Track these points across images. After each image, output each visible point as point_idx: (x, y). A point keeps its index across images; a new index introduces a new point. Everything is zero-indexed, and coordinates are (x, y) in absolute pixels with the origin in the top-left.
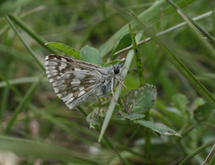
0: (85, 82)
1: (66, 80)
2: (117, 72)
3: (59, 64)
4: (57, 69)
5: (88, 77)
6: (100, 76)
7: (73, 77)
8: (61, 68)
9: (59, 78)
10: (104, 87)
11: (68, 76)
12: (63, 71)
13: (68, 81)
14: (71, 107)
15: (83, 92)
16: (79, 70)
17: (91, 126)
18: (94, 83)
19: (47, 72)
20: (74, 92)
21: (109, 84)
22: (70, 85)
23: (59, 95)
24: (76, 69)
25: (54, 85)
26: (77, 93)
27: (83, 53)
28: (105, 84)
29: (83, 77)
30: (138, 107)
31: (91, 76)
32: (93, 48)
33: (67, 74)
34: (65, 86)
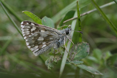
0: (47, 39)
1: (35, 37)
2: (67, 33)
3: (31, 27)
4: (30, 30)
5: (49, 36)
6: (57, 36)
7: (39, 35)
8: (32, 30)
9: (30, 36)
10: (59, 43)
11: (36, 35)
12: (33, 32)
13: (36, 38)
14: (36, 55)
15: (45, 45)
16: (44, 31)
17: (49, 68)
18: (52, 40)
19: (23, 33)
20: (39, 45)
21: (62, 41)
22: (37, 41)
23: (29, 47)
24: (42, 31)
25: (26, 40)
26: (41, 46)
27: (43, 21)
28: (60, 41)
29: (46, 35)
30: (77, 56)
31: (51, 36)
32: (49, 19)
33: (36, 34)
34: (33, 41)
